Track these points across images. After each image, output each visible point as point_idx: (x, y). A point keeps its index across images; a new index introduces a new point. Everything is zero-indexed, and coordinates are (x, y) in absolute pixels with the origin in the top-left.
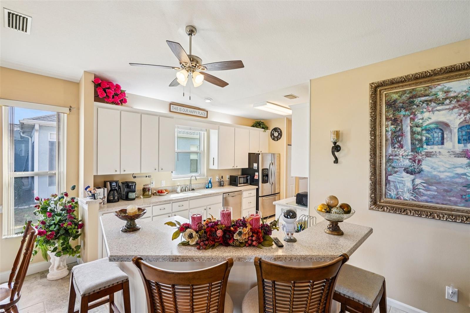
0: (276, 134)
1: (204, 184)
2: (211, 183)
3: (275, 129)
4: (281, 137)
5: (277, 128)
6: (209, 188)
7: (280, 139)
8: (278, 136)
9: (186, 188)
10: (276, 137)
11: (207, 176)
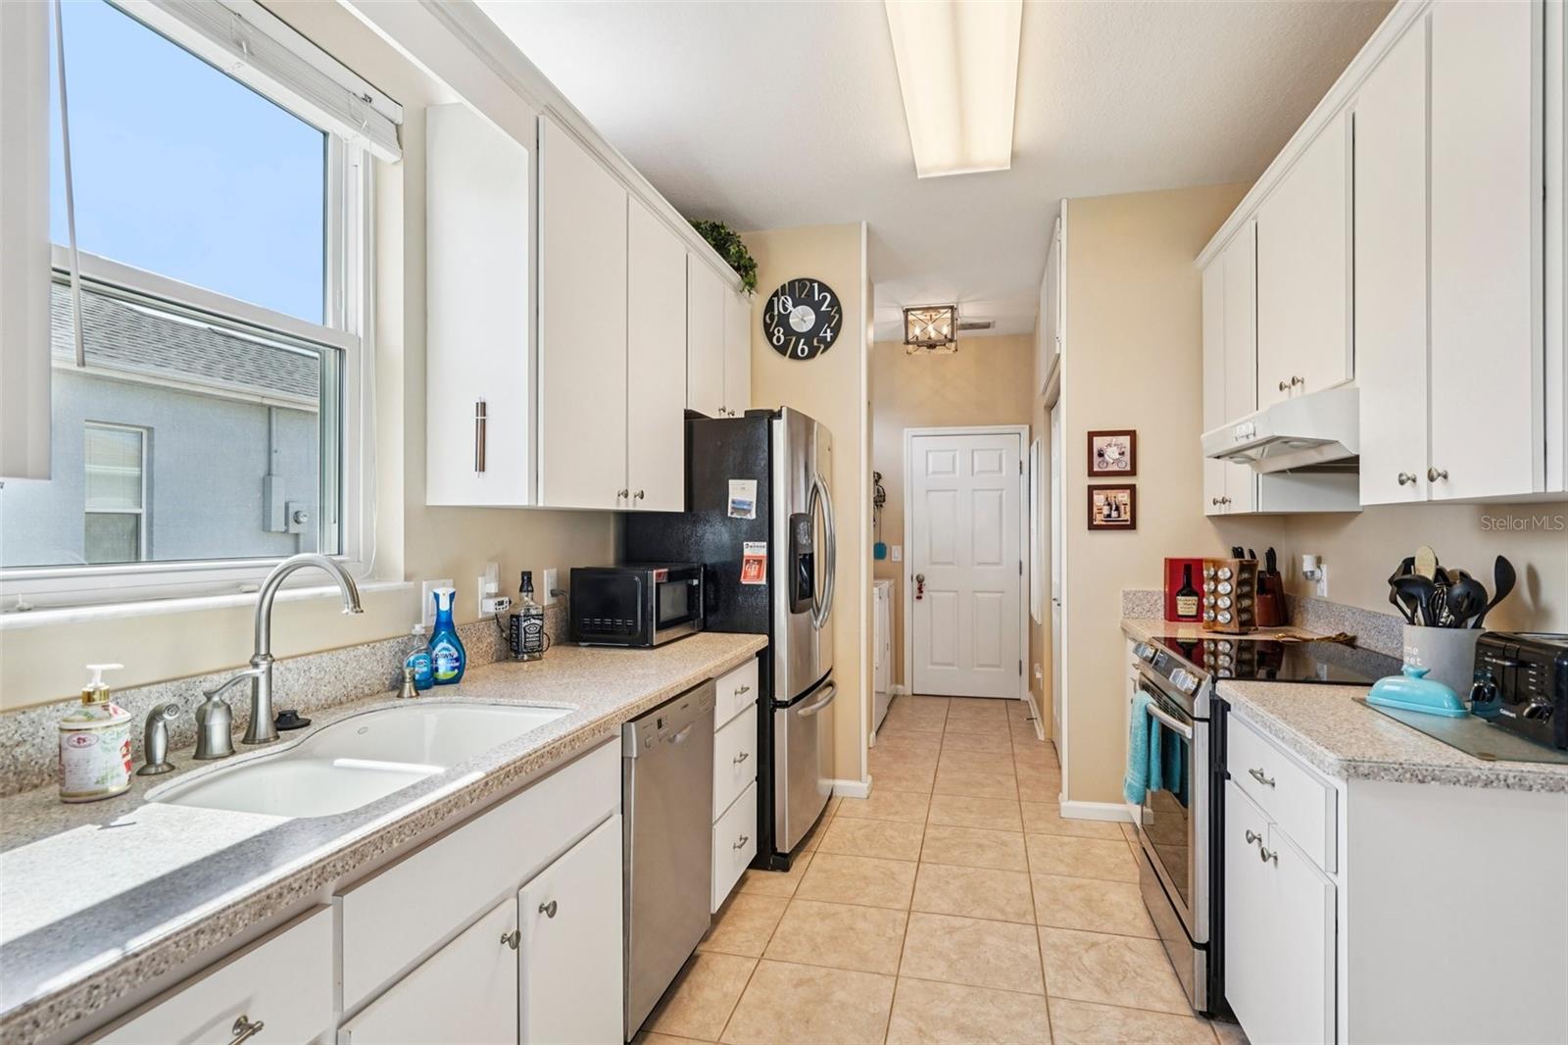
0: (802, 319)
1: (386, 650)
2: (456, 641)
3: (801, 290)
4: (834, 339)
5: (812, 281)
6: (438, 683)
7: (828, 345)
8: (817, 327)
9: (202, 718)
10: (799, 335)
11: (407, 578)
